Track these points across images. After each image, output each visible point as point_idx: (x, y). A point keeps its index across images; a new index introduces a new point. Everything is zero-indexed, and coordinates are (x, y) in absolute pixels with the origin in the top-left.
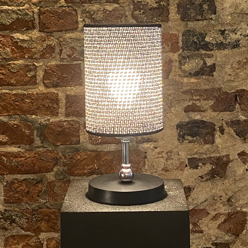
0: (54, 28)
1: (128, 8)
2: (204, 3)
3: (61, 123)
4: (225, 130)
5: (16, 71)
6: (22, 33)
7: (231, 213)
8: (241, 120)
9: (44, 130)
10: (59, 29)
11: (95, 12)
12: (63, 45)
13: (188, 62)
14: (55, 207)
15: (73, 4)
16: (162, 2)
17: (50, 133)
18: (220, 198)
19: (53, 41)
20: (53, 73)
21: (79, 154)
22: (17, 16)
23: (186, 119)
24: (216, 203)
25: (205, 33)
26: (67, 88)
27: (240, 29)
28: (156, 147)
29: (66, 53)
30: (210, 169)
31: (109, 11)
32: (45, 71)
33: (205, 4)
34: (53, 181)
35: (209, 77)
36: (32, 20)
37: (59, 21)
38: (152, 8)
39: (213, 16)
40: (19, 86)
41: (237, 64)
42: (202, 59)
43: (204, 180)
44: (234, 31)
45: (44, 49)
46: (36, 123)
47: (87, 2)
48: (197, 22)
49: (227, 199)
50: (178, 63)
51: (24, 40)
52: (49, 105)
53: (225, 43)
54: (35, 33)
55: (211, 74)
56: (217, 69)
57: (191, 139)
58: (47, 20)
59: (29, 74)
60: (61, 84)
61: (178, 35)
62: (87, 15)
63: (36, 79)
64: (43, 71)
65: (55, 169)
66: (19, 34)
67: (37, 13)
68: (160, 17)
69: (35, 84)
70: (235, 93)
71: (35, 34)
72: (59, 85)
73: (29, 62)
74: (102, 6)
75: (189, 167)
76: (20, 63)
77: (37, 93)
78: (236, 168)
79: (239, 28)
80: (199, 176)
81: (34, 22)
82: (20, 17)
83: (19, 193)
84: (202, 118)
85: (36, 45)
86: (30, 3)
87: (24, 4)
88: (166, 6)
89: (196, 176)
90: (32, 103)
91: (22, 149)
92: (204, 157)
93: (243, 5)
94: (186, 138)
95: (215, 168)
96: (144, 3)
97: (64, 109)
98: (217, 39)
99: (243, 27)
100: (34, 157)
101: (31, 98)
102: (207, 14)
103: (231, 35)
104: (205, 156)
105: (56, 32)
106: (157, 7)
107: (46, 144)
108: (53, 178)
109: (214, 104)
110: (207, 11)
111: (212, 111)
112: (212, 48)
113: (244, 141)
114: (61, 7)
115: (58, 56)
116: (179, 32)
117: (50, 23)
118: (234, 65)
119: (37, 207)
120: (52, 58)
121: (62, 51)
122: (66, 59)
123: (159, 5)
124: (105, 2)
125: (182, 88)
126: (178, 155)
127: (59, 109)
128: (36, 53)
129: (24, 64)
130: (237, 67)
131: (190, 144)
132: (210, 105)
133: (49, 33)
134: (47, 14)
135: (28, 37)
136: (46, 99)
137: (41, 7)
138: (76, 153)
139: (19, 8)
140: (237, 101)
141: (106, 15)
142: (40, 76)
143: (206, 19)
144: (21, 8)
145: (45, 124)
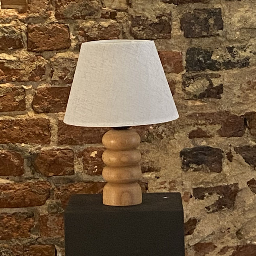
0: (43, 46)
1: (125, 24)
2: (209, 17)
3: (54, 152)
4: (233, 156)
5: (2, 95)
6: (9, 52)
7: (240, 247)
8: (251, 146)
9: (35, 160)
10: (49, 48)
11: (89, 28)
12: (54, 66)
13: (193, 84)
14: (49, 243)
15: (64, 20)
16: (163, 17)
17: (42, 163)
18: (228, 231)
19: (43, 62)
20: (43, 97)
21: (73, 186)
22: (3, 35)
23: (190, 145)
24: (223, 236)
25: (211, 51)
26: (59, 113)
27: (250, 46)
28: (157, 176)
29: (57, 75)
30: (217, 200)
31: (104, 27)
32: (35, 95)
33: (211, 19)
34: (45, 216)
35: (216, 99)
36: (20, 38)
37: (49, 39)
38: (152, 23)
39: (220, 32)
40: (6, 111)
41: (246, 84)
42: (207, 80)
43: (211, 210)
44: (243, 49)
45: (33, 70)
46: (26, 152)
47: (81, 18)
48: (203, 38)
49: (235, 232)
50: (181, 84)
51: (11, 60)
52: (39, 132)
53: (233, 61)
54: (23, 52)
55: (218, 95)
56: (225, 91)
57: (196, 167)
58: (36, 38)
59: (17, 98)
60: (52, 109)
61: (182, 53)
62: (81, 32)
63: (25, 104)
64: (32, 95)
65: (48, 202)
66: (5, 54)
67: (25, 31)
68: (161, 33)
69: (23, 109)
70: (245, 117)
71: (23, 54)
72: (50, 110)
73: (17, 85)
74: (97, 22)
75: (194, 198)
76: (7, 86)
77: (26, 119)
78: (246, 198)
79: (248, 44)
80: (206, 207)
81: (21, 40)
82: (6, 35)
83: (9, 228)
84: (208, 144)
85: (24, 66)
86: (17, 20)
87: (10, 20)
88: (168, 21)
89: (202, 207)
90: (21, 130)
91: (11, 180)
92: (211, 187)
93: (252, 19)
94: (191, 167)
95: (223, 198)
96: (143, 18)
97: (56, 136)
98: (224, 57)
99: (253, 44)
100: (24, 189)
101: (20, 125)
102: (213, 30)
103: (240, 52)
104: (211, 185)
105: (47, 52)
106: (158, 22)
107: (38, 175)
108: (46, 212)
109: (222, 129)
110: (213, 26)
111: (218, 137)
112: (219, 67)
113: (253, 169)
114: (51, 23)
115: (49, 79)
116: (182, 50)
117: (39, 42)
118: (243, 86)
119: (28, 243)
120: (42, 80)
121: (54, 73)
122: (57, 81)
123: (161, 20)
124: (100, 17)
125: (186, 112)
126: (183, 185)
127: (51, 137)
128: (24, 75)
129: (11, 88)
130: (247, 88)
131: (195, 172)
132: (217, 129)
133: (38, 52)
134: (36, 32)
135: (15, 58)
136: (36, 125)
137: (29, 24)
138: (70, 184)
139: (5, 25)
140: (247, 126)
141: (101, 31)
142: (29, 100)
143: (212, 35)
144: (7, 25)
145: (36, 153)
